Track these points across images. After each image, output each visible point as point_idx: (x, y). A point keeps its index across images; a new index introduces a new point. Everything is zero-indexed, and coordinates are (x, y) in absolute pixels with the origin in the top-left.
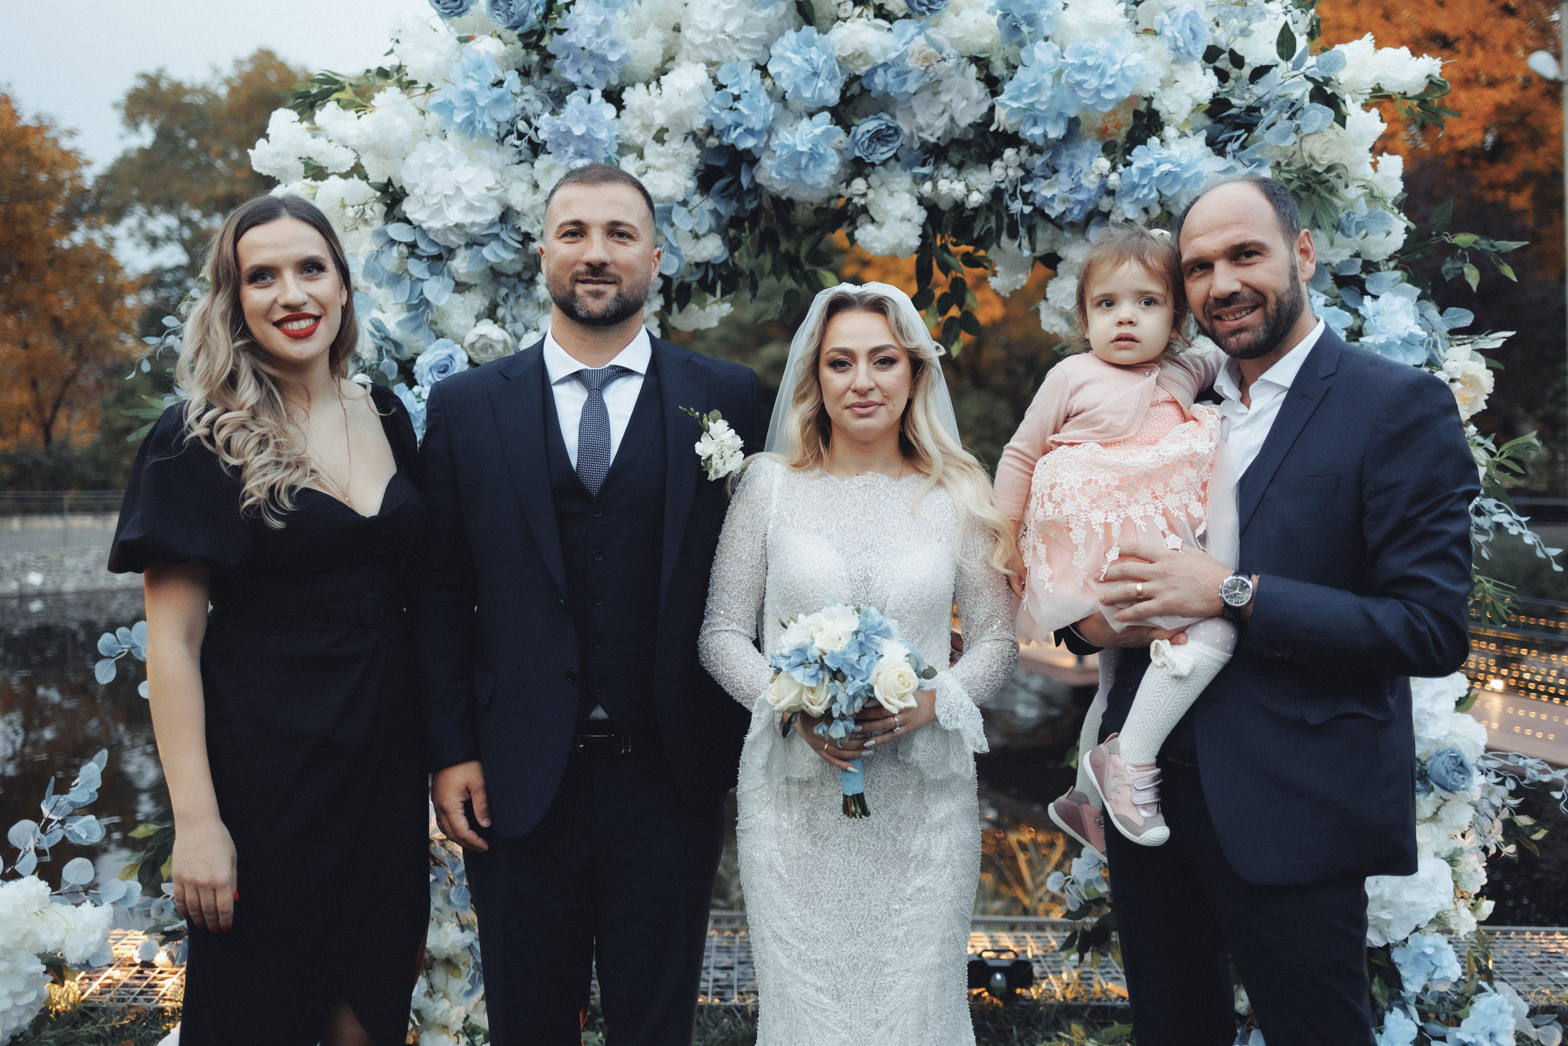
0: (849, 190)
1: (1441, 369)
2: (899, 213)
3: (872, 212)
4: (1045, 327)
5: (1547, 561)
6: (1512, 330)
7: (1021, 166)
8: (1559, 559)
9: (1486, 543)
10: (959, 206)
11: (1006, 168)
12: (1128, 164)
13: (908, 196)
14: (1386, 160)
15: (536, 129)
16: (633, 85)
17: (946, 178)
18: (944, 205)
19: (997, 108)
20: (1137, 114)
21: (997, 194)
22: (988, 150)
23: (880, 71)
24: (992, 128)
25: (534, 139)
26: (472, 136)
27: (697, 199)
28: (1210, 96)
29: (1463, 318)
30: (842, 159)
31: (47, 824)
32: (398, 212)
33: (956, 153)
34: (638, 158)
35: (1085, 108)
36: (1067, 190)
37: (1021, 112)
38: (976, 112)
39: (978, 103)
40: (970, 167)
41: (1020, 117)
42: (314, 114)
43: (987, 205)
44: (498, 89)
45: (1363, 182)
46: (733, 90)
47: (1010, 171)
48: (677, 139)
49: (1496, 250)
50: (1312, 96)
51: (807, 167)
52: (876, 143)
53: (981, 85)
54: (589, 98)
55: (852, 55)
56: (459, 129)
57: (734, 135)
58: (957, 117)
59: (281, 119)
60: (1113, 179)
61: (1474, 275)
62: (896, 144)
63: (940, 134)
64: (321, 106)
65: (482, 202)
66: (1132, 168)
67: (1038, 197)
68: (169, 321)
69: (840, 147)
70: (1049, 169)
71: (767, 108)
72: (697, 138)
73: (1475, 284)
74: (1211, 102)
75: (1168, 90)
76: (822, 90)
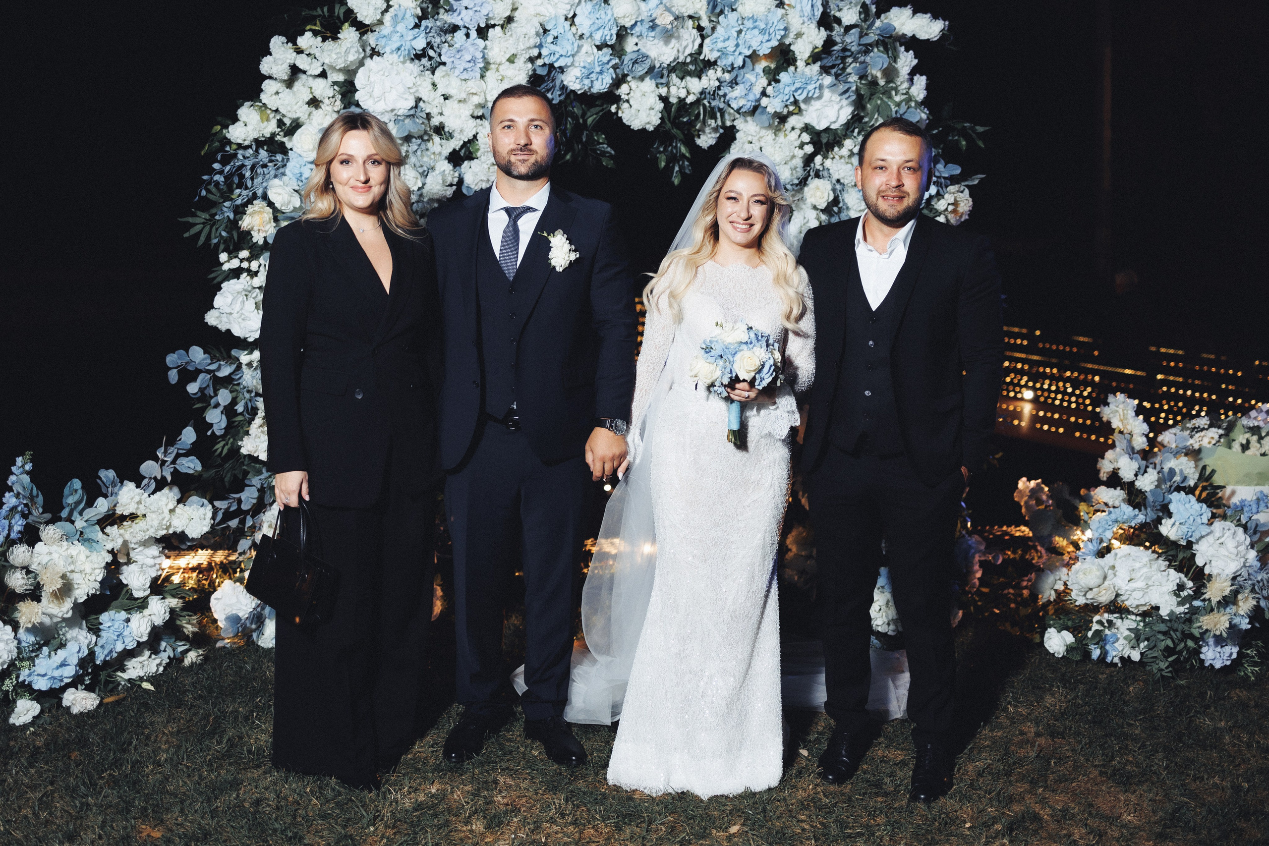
0: (619, 91)
1: (943, 198)
2: (649, 105)
3: (631, 102)
6: (983, 174)
7: (718, 80)
10: (682, 101)
11: (709, 80)
12: (778, 81)
13: (652, 95)
14: (916, 78)
15: (440, 55)
16: (494, 26)
17: (674, 85)
18: (673, 100)
19: (705, 45)
20: (781, 51)
21: (702, 93)
22: (699, 69)
23: (639, 24)
24: (702, 57)
25: (438, 60)
26: (400, 55)
28: (822, 43)
29: (957, 170)
30: (617, 75)
31: (164, 462)
32: (352, 101)
33: (680, 70)
34: (498, 70)
35: (754, 51)
36: (743, 94)
37: (718, 51)
38: (692, 48)
39: (693, 42)
40: (688, 78)
41: (718, 54)
42: (296, 39)
43: (698, 102)
44: (417, 30)
45: (904, 91)
46: (554, 33)
47: (712, 82)
48: (521, 61)
49: (974, 131)
50: (877, 44)
51: (597, 79)
52: (636, 65)
53: (695, 31)
54: (468, 35)
55: (624, 17)
56: (392, 52)
57: (553, 59)
58: (681, 50)
59: (277, 42)
60: (769, 90)
61: (964, 143)
62: (646, 67)
63: (672, 59)
64: (302, 34)
65: (406, 96)
66: (781, 85)
67: (727, 98)
68: (216, 166)
69: (615, 67)
70: (734, 83)
71: (573, 43)
72: (532, 60)
73: (964, 149)
74: (823, 46)
75: (798, 39)
76: (606, 35)
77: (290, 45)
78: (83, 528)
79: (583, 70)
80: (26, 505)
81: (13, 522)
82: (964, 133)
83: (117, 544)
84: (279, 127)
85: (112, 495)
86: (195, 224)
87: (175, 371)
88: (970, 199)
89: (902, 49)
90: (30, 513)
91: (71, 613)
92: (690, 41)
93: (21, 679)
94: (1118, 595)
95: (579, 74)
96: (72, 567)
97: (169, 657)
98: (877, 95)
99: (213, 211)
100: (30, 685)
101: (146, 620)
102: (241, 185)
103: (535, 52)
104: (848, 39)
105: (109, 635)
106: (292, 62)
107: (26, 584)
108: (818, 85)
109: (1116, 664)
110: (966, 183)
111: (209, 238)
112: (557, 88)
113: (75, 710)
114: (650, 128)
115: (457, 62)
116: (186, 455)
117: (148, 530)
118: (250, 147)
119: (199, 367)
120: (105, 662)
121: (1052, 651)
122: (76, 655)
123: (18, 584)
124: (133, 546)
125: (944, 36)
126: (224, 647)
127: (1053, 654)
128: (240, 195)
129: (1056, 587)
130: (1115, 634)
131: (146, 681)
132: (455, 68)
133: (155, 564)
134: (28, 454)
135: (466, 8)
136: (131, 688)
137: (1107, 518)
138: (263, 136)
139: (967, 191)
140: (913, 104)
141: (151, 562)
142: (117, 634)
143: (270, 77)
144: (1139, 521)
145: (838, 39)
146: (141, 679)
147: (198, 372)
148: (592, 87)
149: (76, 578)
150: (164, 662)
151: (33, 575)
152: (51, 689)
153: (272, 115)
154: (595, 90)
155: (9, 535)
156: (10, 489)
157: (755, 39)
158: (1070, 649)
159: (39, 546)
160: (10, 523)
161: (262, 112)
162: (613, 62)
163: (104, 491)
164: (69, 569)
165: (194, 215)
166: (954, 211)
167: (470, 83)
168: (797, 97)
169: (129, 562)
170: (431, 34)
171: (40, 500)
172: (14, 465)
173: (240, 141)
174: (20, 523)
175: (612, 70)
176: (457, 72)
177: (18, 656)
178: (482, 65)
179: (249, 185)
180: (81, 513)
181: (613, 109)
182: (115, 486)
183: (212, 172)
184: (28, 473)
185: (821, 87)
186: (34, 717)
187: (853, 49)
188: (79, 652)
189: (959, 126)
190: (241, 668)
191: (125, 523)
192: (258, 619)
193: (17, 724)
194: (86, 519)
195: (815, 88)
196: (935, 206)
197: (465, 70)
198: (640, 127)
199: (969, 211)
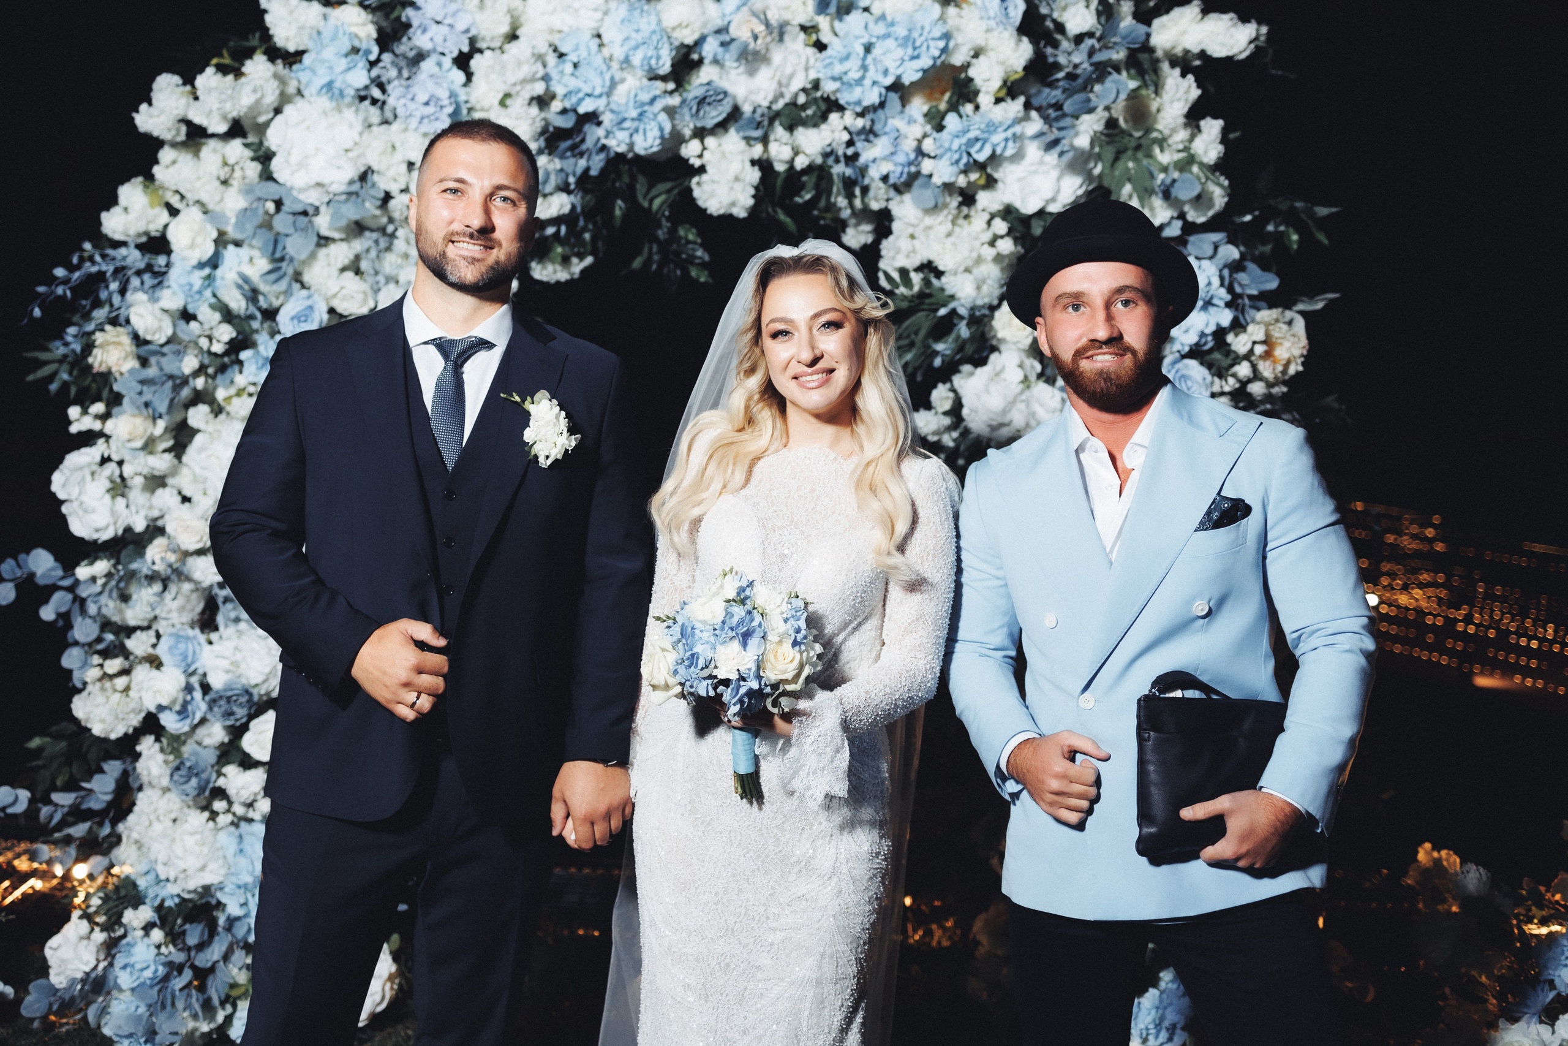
0: (683, 152)
1: (1245, 329)
2: (731, 175)
3: (708, 172)
7: (846, 128)
10: (789, 167)
11: (833, 131)
12: (942, 128)
13: (741, 157)
14: (1201, 124)
15: (388, 94)
16: (482, 50)
17: (776, 140)
18: (780, 167)
21: (826, 155)
22: (819, 114)
23: (706, 38)
24: (819, 94)
26: (331, 99)
28: (1026, 61)
29: (1272, 283)
30: (674, 124)
32: (269, 172)
35: (899, 78)
36: (887, 152)
38: (806, 78)
39: (807, 68)
40: (801, 129)
42: (194, 78)
43: (816, 167)
44: (353, 57)
45: (1181, 147)
46: (572, 57)
47: (837, 135)
48: (521, 103)
49: (1312, 215)
50: (1124, 63)
51: (637, 130)
52: (707, 108)
53: (810, 51)
54: (439, 64)
55: (680, 25)
56: (317, 91)
57: (574, 100)
58: (784, 81)
59: (166, 86)
60: (928, 145)
61: (1295, 237)
62: (725, 109)
63: (770, 97)
64: (202, 71)
65: (343, 163)
66: (945, 134)
67: (862, 160)
68: (60, 272)
69: (671, 112)
70: (869, 133)
71: (601, 73)
72: (542, 101)
73: (1295, 247)
74: (1025, 68)
75: (982, 58)
76: (651, 58)
77: (188, 88)
82: (1292, 219)
87: (12, 585)
88: (1305, 337)
89: (1177, 71)
92: (800, 67)
98: (1130, 153)
103: (539, 88)
106: (180, 112)
108: (1009, 133)
110: (1301, 307)
112: (593, 150)
114: (740, 213)
119: (50, 582)
125: (1258, 53)
132: (411, 115)
135: (438, 23)
139: (1300, 324)
140: (1197, 168)
145: (1062, 60)
147: (50, 589)
148: (633, 144)
161: (150, 193)
162: (663, 102)
166: (1270, 357)
170: (381, 64)
173: (118, 237)
175: (663, 117)
176: (414, 123)
181: (694, 183)
189: (1284, 206)
195: (1007, 140)
196: (1233, 348)
197: (422, 118)
198: (722, 212)
199: (1302, 356)
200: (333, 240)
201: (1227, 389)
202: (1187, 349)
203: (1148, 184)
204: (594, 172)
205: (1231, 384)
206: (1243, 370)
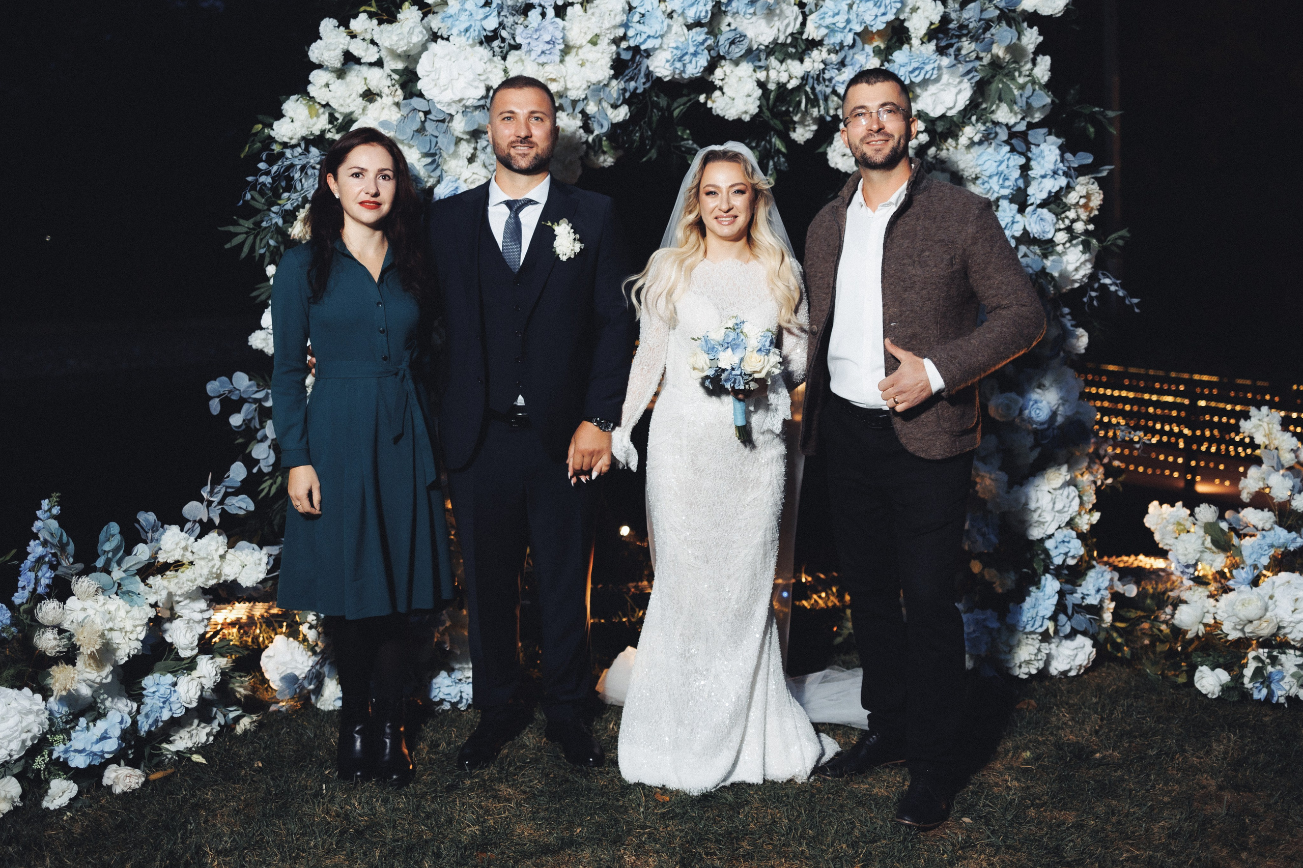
0: (713, 76)
1: (1073, 189)
2: (746, 92)
3: (725, 90)
4: (832, 164)
5: (1132, 306)
6: (1112, 164)
7: (823, 62)
8: (1137, 305)
9: (1096, 297)
10: (781, 86)
11: (813, 63)
12: (891, 62)
13: (750, 80)
14: (1040, 59)
15: (513, 37)
16: (572, 4)
17: (774, 68)
18: (772, 86)
19: (809, 23)
20: (893, 28)
21: (805, 78)
22: (800, 50)
24: (805, 37)
25: (512, 42)
26: (468, 38)
27: (614, 83)
28: (939, 17)
29: (1087, 159)
30: (711, 57)
31: (210, 503)
32: (414, 90)
33: (780, 51)
34: (577, 54)
35: (866, 28)
37: (827, 27)
38: (794, 27)
39: (796, 19)
40: (789, 61)
41: (824, 31)
42: (349, 22)
43: (799, 88)
44: (488, 9)
45: (1027, 73)
46: (640, 10)
47: (816, 65)
48: (604, 42)
49: (1105, 116)
50: (999, 19)
51: (691, 62)
52: (733, 46)
53: (796, 8)
54: (543, 15)
56: (459, 34)
57: (639, 40)
58: (782, 29)
59: (327, 26)
61: (1092, 130)
62: (743, 48)
63: (771, 39)
64: (355, 16)
65: (476, 84)
66: (895, 66)
67: (834, 82)
68: (262, 166)
69: (709, 49)
70: (842, 64)
71: (662, 22)
72: (616, 41)
73: (1093, 136)
74: (940, 22)
75: (914, 14)
76: (701, 12)
77: (342, 28)
78: (121, 579)
79: (675, 51)
80: (54, 555)
81: (40, 574)
82: (1092, 119)
83: (161, 597)
84: (330, 122)
85: (152, 541)
86: (237, 234)
87: (217, 400)
88: (1101, 192)
89: (1025, 24)
90: (59, 563)
91: (110, 677)
92: (792, 18)
93: (55, 756)
94: (1279, 628)
95: (669, 58)
96: (110, 625)
97: (219, 725)
98: (999, 77)
99: (258, 218)
100: (66, 762)
101: (195, 683)
102: (290, 188)
103: (620, 32)
104: (966, 15)
105: (154, 701)
106: (346, 47)
107: (59, 646)
108: (936, 65)
109: (1283, 704)
110: (1095, 175)
111: (252, 249)
112: (642, 74)
113: (118, 790)
114: (747, 118)
115: (533, 43)
116: (237, 492)
117: (195, 580)
118: (299, 145)
119: (244, 396)
120: (149, 732)
121: (1204, 692)
122: (118, 726)
123: (49, 646)
124: (177, 598)
125: (1068, 11)
126: (279, 711)
127: (1206, 695)
128: (289, 199)
129: (1205, 621)
130: (1280, 672)
131: (196, 752)
132: (530, 51)
133: (203, 620)
134: (55, 496)
136: (180, 761)
137: (1262, 542)
138: (312, 134)
139: (1096, 184)
140: (1037, 87)
141: (198, 616)
142: (162, 700)
143: (320, 66)
144: (1298, 545)
145: (953, 16)
146: (190, 750)
147: (242, 401)
148: (684, 71)
149: (116, 638)
150: (215, 731)
151: (67, 634)
152: (89, 765)
153: (322, 110)
154: (686, 76)
155: (35, 589)
156: (36, 537)
157: (869, 12)
158: (1225, 689)
159: (71, 602)
160: (36, 576)
161: (310, 107)
162: (709, 42)
163: (143, 537)
164: (108, 627)
165: (236, 224)
166: (1085, 206)
167: (547, 67)
168: (913, 80)
169: (173, 617)
170: (502, 14)
171: (71, 548)
172: (40, 508)
173: (286, 140)
174: (48, 575)
175: (706, 52)
176: (534, 55)
177: (50, 729)
178: (562, 47)
179: (299, 187)
180: (119, 563)
181: (702, 98)
182: (157, 530)
183: (257, 172)
184: (55, 517)
185: (939, 68)
186: (70, 799)
187: (971, 26)
188: (121, 722)
189: (1087, 111)
190: (301, 735)
191: (168, 573)
192: (317, 678)
193: (52, 808)
194: (124, 568)
195: (933, 69)
196: (1064, 200)
197: (543, 52)
198: (736, 118)
199: (1100, 205)
200: (461, 139)
201: (1062, 226)
202: (1038, 202)
203: (1012, 97)
204: (639, 91)
205: (1067, 222)
206: (1072, 214)
